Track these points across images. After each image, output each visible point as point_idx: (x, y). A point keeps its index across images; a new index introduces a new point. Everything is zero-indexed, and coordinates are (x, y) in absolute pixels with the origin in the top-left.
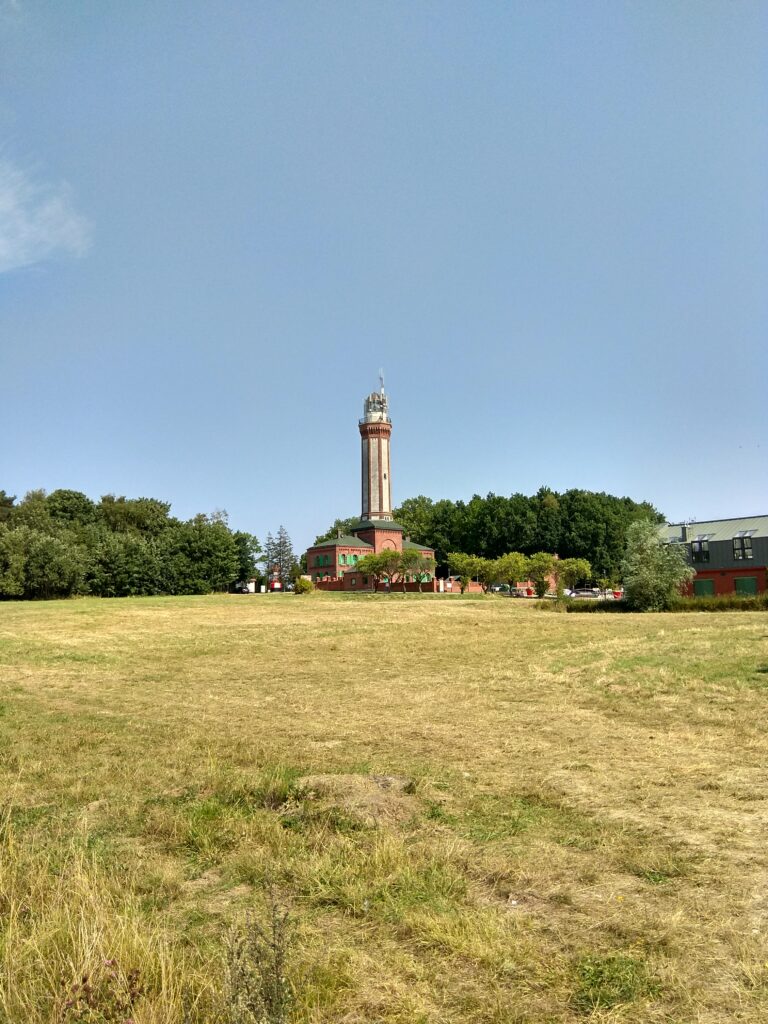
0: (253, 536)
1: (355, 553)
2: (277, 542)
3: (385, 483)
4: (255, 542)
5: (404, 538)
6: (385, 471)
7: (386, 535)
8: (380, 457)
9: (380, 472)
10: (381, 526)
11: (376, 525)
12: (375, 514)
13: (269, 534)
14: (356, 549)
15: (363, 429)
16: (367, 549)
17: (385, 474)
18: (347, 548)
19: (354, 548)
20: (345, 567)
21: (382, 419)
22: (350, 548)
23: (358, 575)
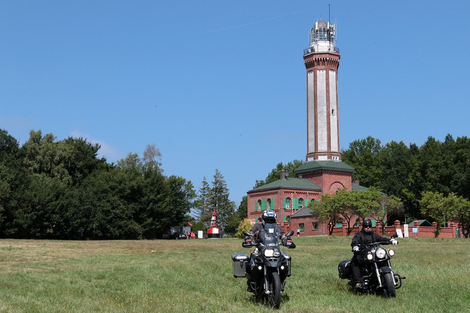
0: (187, 180)
1: (301, 196)
2: (212, 186)
3: (334, 119)
4: (189, 186)
5: (353, 181)
6: (333, 106)
7: (335, 177)
8: (328, 92)
9: (328, 107)
10: (329, 167)
11: (323, 166)
12: (323, 154)
13: (205, 179)
14: (302, 191)
15: (308, 60)
16: (314, 192)
17: (333, 110)
18: (292, 191)
19: (300, 191)
20: (290, 211)
21: (329, 49)
22: (295, 191)
23: (307, 219)
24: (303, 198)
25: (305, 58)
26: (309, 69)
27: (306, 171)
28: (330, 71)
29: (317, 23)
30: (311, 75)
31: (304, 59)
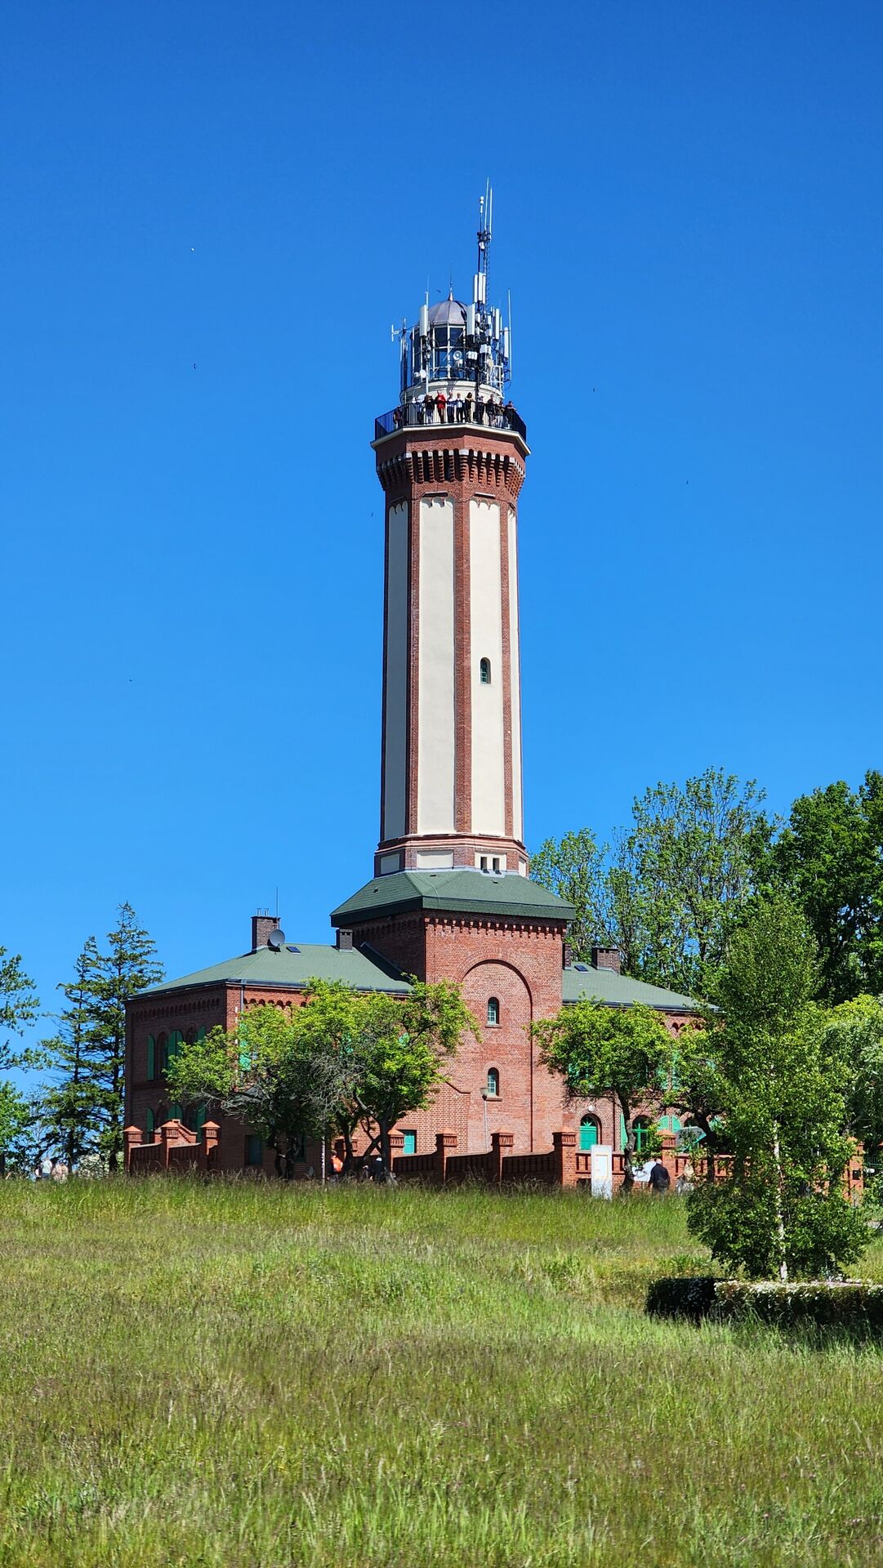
9: (461, 649)
10: (457, 898)
12: (434, 844)
17: (484, 663)
18: (283, 998)
28: (473, 504)
31: (377, 452)
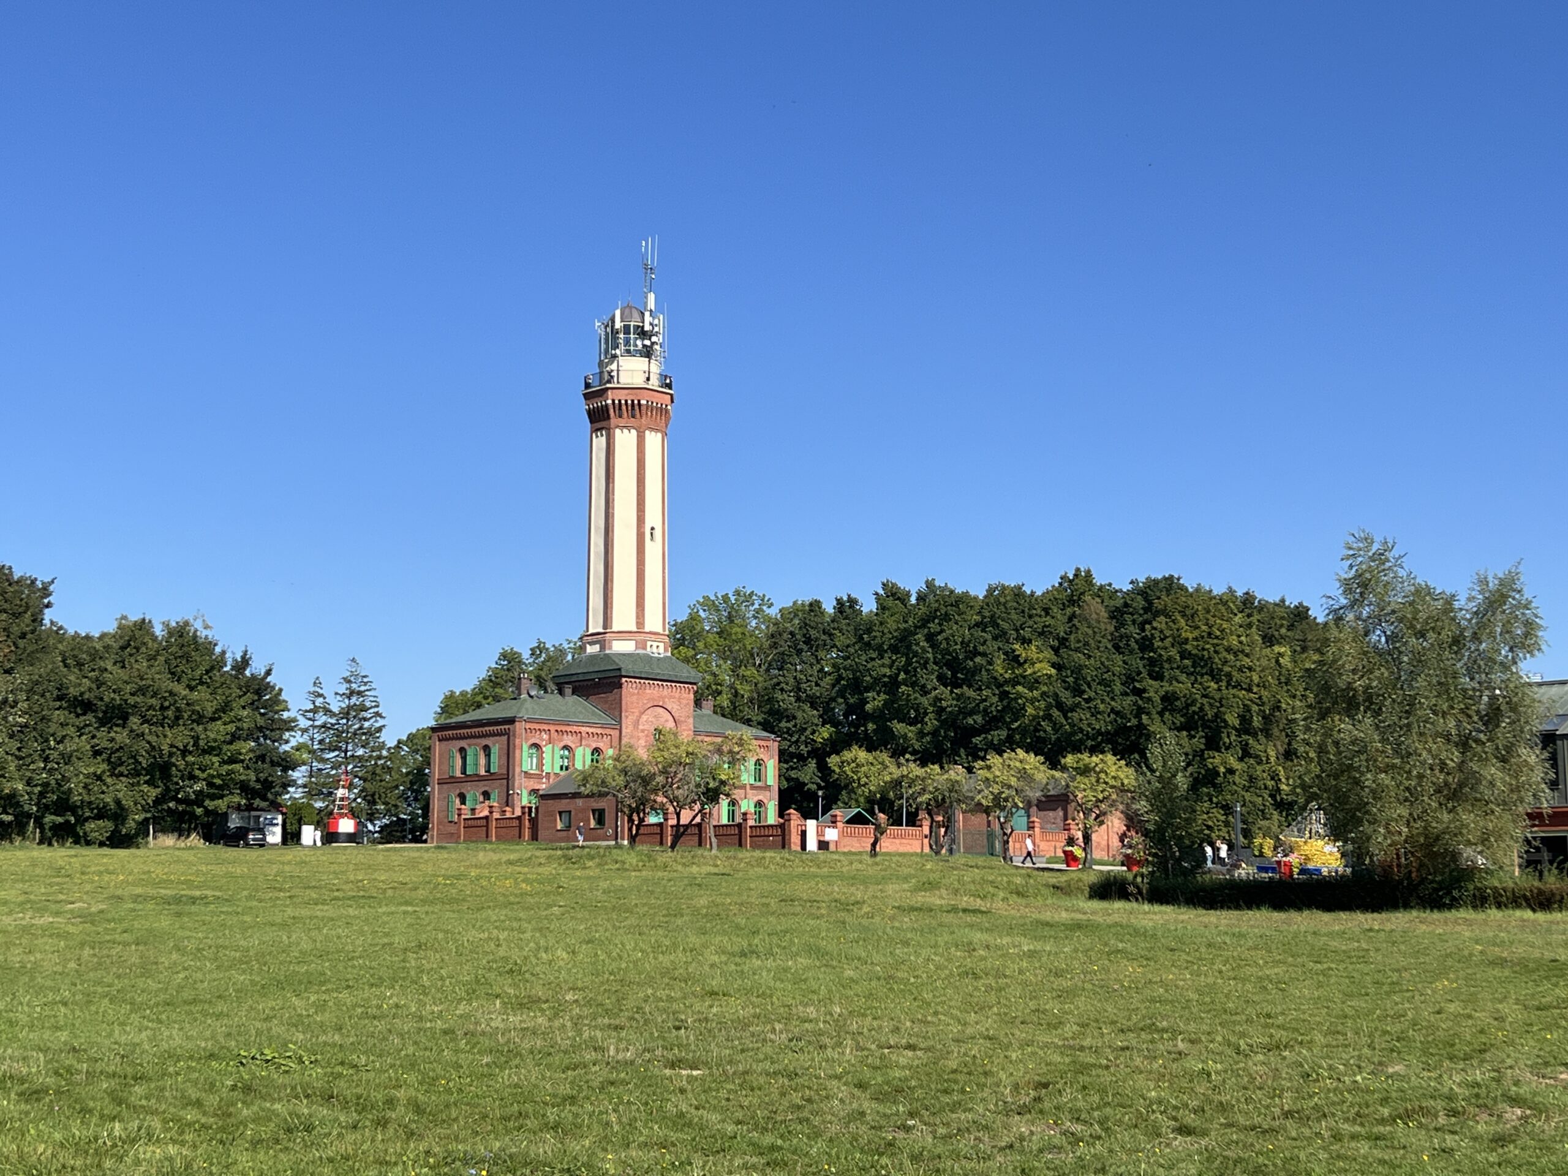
1: (568, 740)
2: (337, 705)
3: (654, 551)
5: (698, 703)
6: (654, 516)
7: (654, 691)
8: (641, 481)
9: (641, 520)
10: (637, 669)
11: (627, 667)
12: (624, 635)
13: (316, 683)
14: (569, 729)
15: (597, 403)
16: (599, 731)
17: (653, 529)
18: (546, 727)
19: (564, 728)
20: (539, 777)
21: (648, 379)
22: (553, 728)
23: (580, 802)
24: (573, 746)
25: (587, 397)
26: (598, 425)
27: (581, 678)
28: (647, 432)
29: (618, 313)
30: (600, 442)
31: (586, 399)
